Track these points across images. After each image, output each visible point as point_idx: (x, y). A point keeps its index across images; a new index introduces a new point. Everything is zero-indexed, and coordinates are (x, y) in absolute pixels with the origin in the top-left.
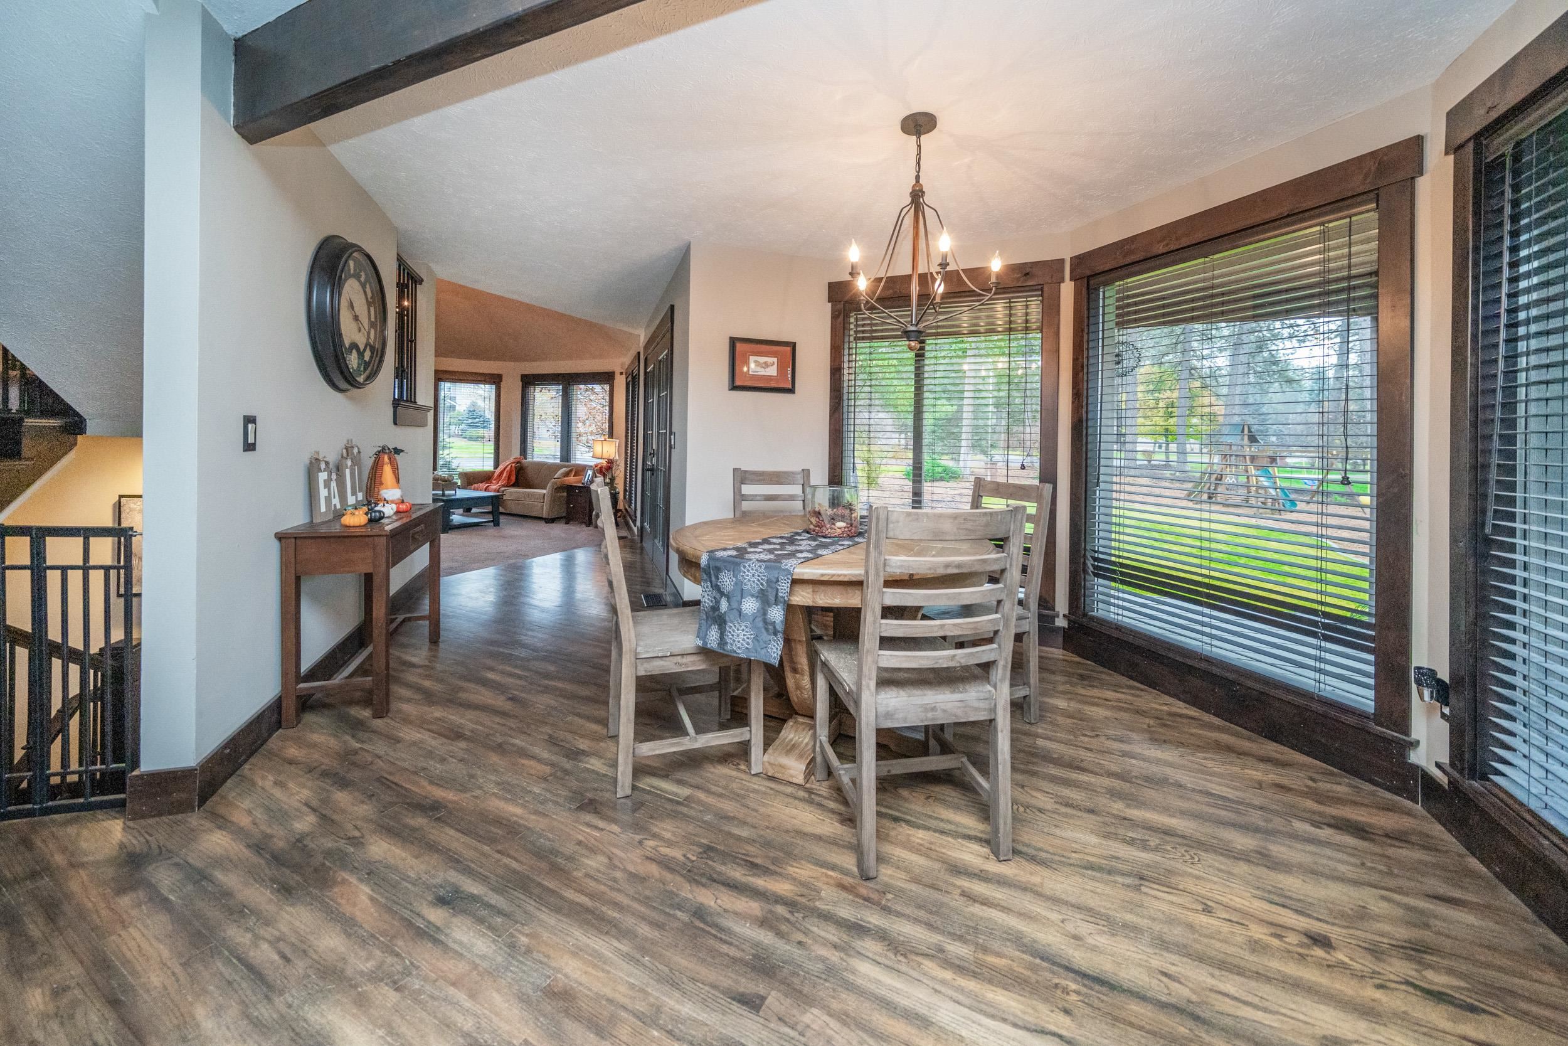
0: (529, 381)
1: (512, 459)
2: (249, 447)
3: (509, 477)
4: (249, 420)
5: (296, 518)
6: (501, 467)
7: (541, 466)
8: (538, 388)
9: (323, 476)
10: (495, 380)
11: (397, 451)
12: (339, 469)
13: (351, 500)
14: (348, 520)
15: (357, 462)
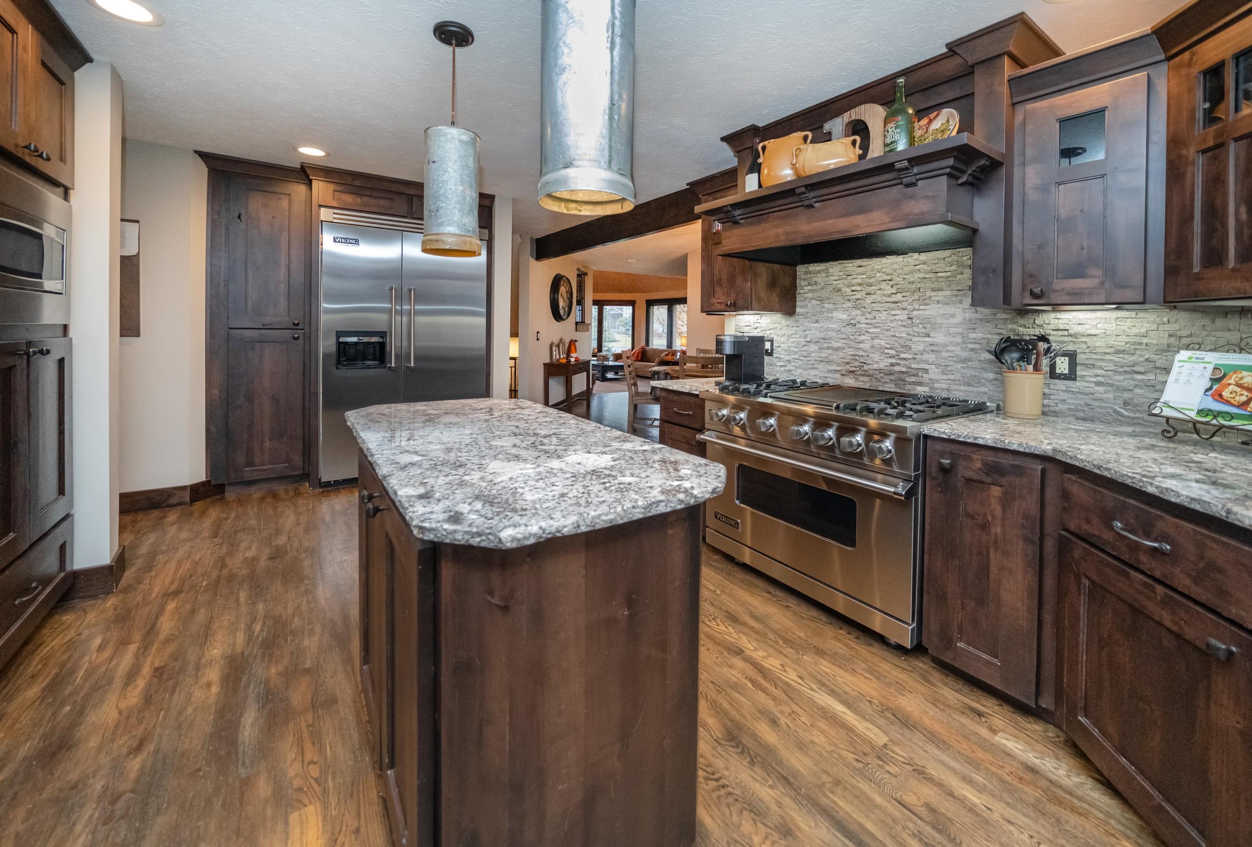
0: (650, 303)
1: (640, 347)
2: (538, 339)
3: (638, 356)
4: (538, 332)
5: (547, 361)
6: (634, 351)
7: (655, 350)
8: (656, 307)
9: (554, 348)
10: (632, 303)
11: (576, 341)
12: (558, 346)
13: (562, 356)
14: (561, 361)
15: (564, 345)
